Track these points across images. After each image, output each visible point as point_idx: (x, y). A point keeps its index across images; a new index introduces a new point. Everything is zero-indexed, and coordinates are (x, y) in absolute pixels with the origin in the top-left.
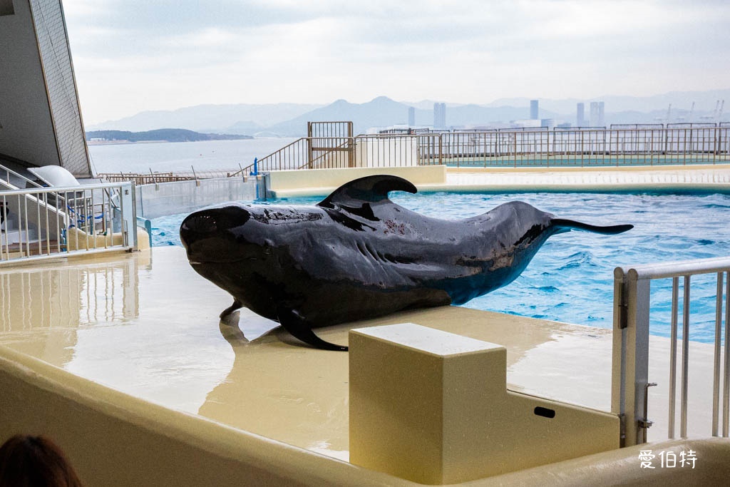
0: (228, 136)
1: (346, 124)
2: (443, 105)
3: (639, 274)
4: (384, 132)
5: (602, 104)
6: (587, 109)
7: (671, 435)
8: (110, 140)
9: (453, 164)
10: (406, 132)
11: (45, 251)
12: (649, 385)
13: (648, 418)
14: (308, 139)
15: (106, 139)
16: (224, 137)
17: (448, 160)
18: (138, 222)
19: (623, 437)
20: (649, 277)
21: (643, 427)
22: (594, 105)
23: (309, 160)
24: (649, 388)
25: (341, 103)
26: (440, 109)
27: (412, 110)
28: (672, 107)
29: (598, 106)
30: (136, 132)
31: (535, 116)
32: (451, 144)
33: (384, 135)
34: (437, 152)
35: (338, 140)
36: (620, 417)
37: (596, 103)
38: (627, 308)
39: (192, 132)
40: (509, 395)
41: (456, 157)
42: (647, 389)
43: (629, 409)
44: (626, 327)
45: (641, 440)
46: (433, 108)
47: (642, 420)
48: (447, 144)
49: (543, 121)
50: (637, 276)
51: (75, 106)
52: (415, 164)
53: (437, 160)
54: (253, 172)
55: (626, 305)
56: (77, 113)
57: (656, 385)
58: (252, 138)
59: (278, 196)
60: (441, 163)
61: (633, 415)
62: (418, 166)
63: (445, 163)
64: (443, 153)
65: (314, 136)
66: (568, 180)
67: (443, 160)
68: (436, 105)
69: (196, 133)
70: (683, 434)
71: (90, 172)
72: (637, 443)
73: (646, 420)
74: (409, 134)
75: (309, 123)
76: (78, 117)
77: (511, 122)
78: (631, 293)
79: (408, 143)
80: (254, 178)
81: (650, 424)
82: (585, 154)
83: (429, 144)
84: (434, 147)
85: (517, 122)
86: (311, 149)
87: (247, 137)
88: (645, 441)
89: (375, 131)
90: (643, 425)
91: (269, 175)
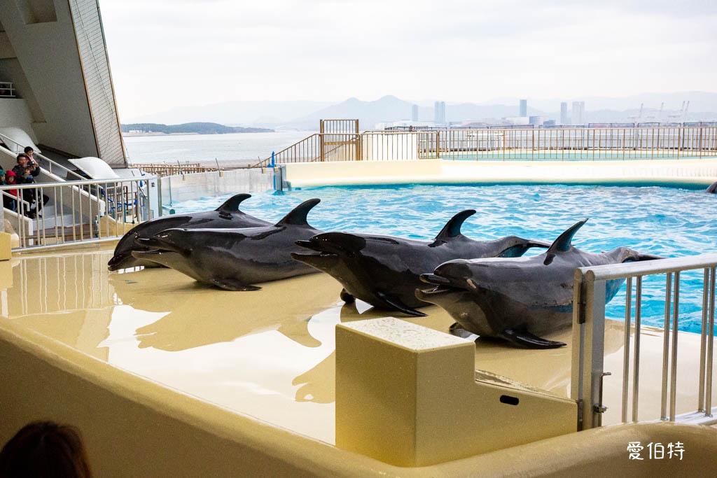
0: (252, 129)
1: (354, 122)
2: (443, 103)
3: (596, 275)
4: (388, 129)
5: (583, 103)
6: (569, 107)
7: (624, 419)
8: (147, 132)
10: (408, 129)
11: (78, 238)
12: (605, 374)
13: (603, 404)
14: (320, 135)
15: (143, 130)
16: (249, 130)
18: (164, 210)
19: (581, 420)
21: (598, 412)
22: (575, 104)
23: (321, 154)
24: (604, 377)
25: (353, 101)
26: (440, 106)
27: (415, 108)
28: (644, 107)
29: (579, 105)
30: (170, 124)
31: (523, 113)
33: (389, 130)
34: (435, 147)
35: (348, 136)
36: (578, 403)
37: (578, 103)
38: (585, 305)
39: (220, 125)
40: (477, 385)
41: (452, 151)
42: (602, 378)
43: (586, 396)
44: (584, 322)
45: (597, 423)
46: (434, 106)
47: (598, 406)
48: (444, 140)
49: (531, 118)
50: (594, 276)
51: (112, 104)
52: (415, 158)
53: (435, 154)
54: (271, 164)
55: (584, 303)
56: (114, 110)
57: (610, 374)
58: (273, 131)
59: (292, 186)
60: (438, 156)
61: (590, 402)
62: (418, 160)
63: (443, 157)
64: (441, 147)
65: (325, 132)
67: (441, 154)
68: (437, 104)
69: (224, 127)
70: (634, 419)
71: (125, 163)
72: (593, 426)
73: (600, 405)
74: (410, 131)
75: (321, 120)
76: (114, 114)
77: (504, 118)
78: (589, 292)
79: (410, 139)
80: (271, 169)
81: (605, 409)
82: (565, 149)
83: (427, 139)
84: (432, 142)
85: (508, 119)
86: (322, 144)
87: (268, 130)
88: (600, 425)
89: (381, 126)
90: (598, 410)
91: (285, 167)
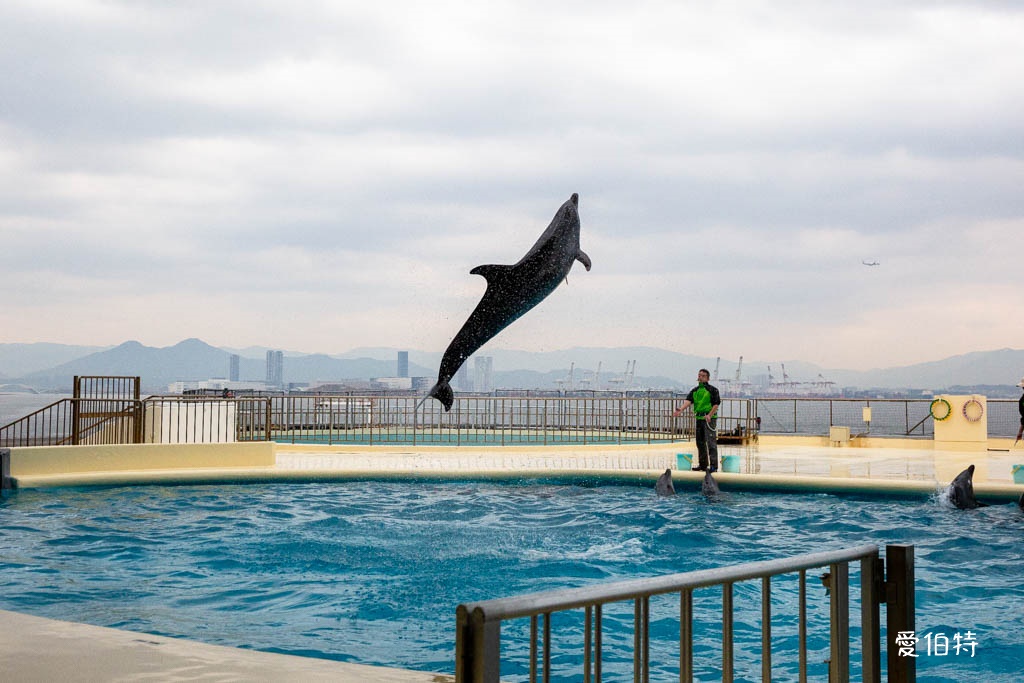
1: (132, 380)
2: (279, 354)
3: (487, 614)
4: (189, 392)
5: (490, 360)
6: (470, 366)
9: (286, 439)
10: (221, 394)
14: (72, 401)
17: (279, 433)
20: (501, 617)
22: (480, 359)
23: (74, 432)
25: (132, 347)
26: (275, 358)
27: (236, 360)
28: (575, 367)
29: (486, 362)
31: (403, 372)
32: (285, 410)
33: (191, 396)
34: (263, 421)
35: (121, 403)
37: (483, 357)
38: (471, 660)
41: (291, 428)
46: (265, 358)
48: (280, 411)
49: (414, 379)
50: (484, 616)
52: (231, 440)
53: (263, 433)
55: (470, 656)
59: (20, 486)
60: (269, 437)
62: (236, 442)
64: (273, 422)
66: (432, 466)
67: (273, 433)
68: (270, 353)
74: (225, 396)
75: (75, 377)
77: (372, 379)
78: (477, 639)
79: (223, 409)
82: (462, 427)
83: (252, 409)
84: (259, 414)
85: (379, 380)
86: (76, 415)
89: (177, 388)
91: (7, 454)
